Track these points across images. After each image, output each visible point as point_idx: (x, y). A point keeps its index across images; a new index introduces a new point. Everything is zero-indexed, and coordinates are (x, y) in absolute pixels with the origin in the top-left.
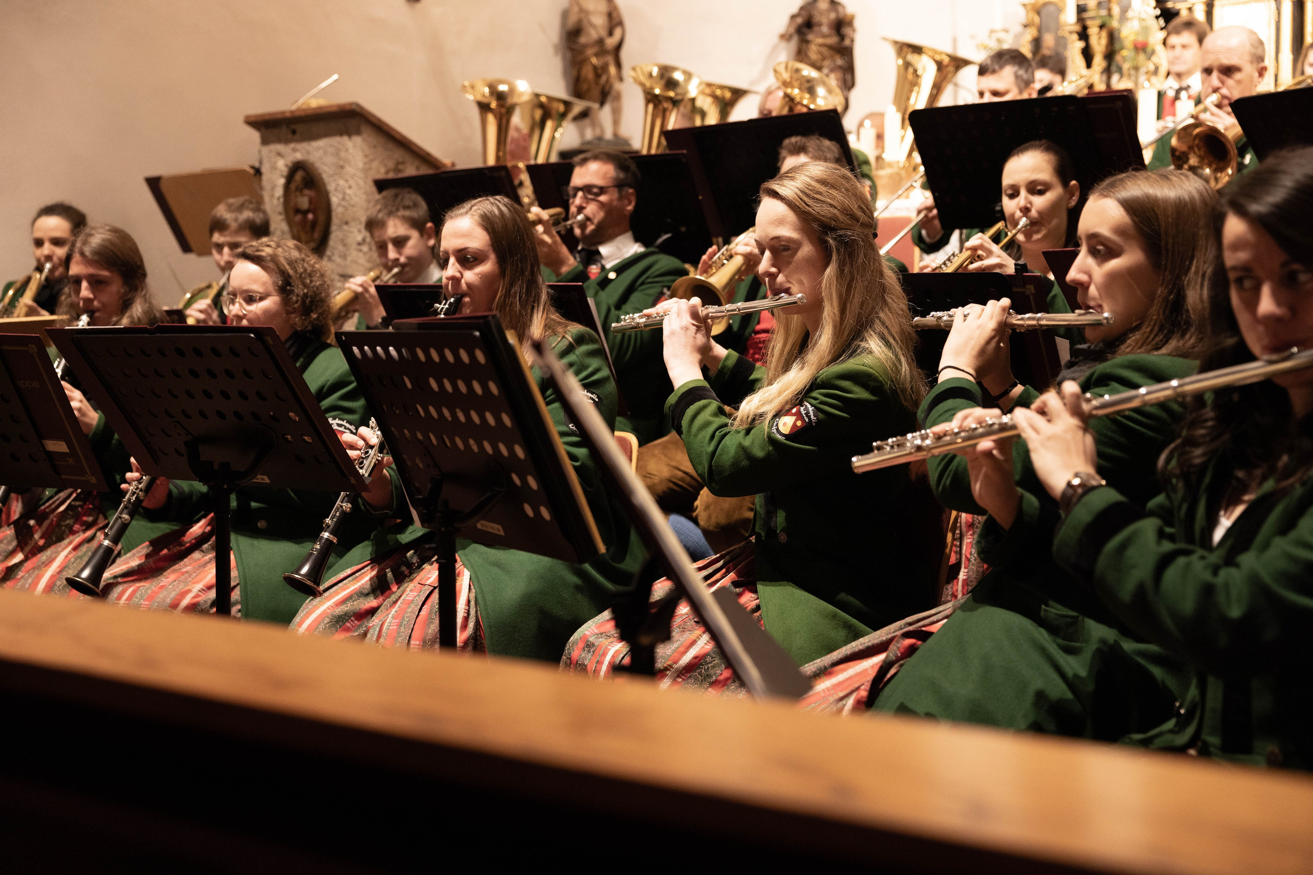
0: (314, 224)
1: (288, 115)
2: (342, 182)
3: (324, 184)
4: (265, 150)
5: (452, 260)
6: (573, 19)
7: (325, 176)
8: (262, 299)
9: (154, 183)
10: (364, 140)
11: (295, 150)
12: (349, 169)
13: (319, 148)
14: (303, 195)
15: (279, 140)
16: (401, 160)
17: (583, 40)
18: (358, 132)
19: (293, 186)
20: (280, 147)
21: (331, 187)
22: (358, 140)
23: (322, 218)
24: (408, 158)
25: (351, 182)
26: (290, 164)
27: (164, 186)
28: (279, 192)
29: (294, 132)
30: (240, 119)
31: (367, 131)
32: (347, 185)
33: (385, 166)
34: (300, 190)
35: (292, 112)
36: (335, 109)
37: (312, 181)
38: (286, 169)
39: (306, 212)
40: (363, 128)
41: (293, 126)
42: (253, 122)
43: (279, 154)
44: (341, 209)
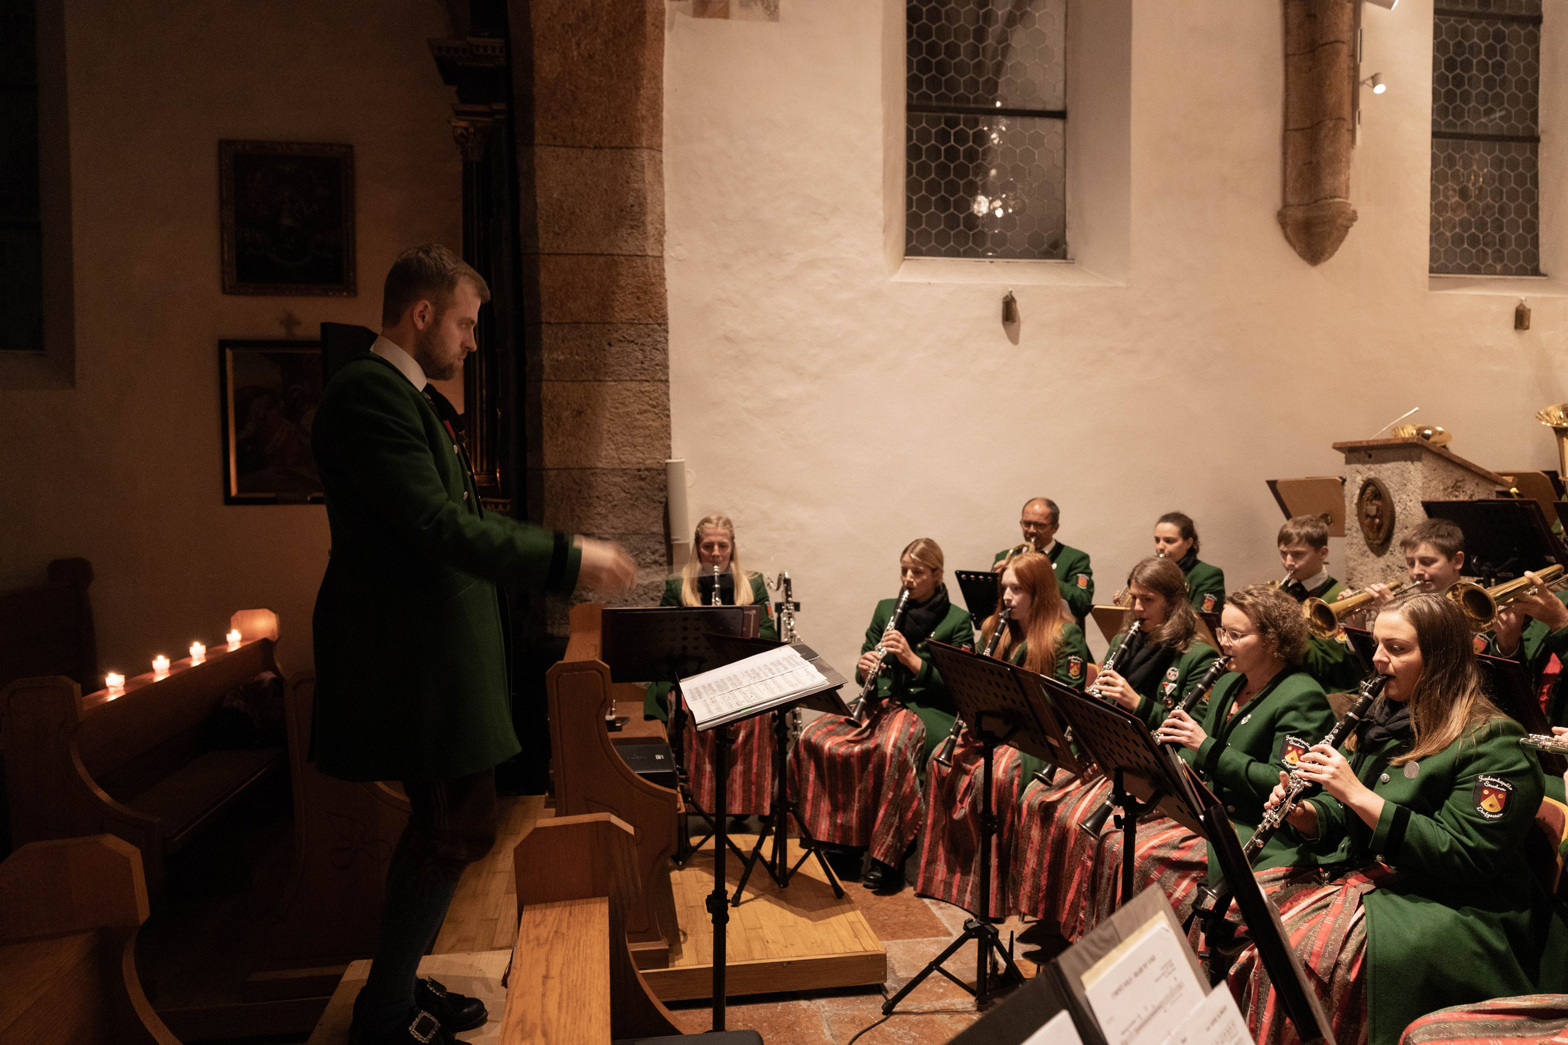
0: (1380, 527)
1: (1364, 444)
2: (1404, 496)
3: (1390, 497)
4: (1349, 467)
5: (1381, 646)
7: (1391, 490)
8: (1242, 636)
9: (1272, 484)
10: (1424, 465)
11: (1369, 469)
12: (1410, 486)
13: (1388, 469)
14: (1372, 505)
15: (1359, 462)
16: (1460, 479)
18: (1419, 459)
19: (1365, 497)
20: (1359, 467)
21: (1395, 500)
22: (1419, 465)
23: (1386, 523)
24: (1468, 477)
25: (1412, 497)
26: (1365, 479)
27: (1278, 486)
28: (1355, 501)
29: (1370, 456)
30: (1331, 445)
31: (1430, 459)
32: (1408, 499)
33: (1444, 484)
34: (1370, 500)
35: (1368, 442)
36: (1400, 441)
37: (1380, 494)
38: (1362, 483)
39: (1375, 517)
40: (1423, 456)
41: (1370, 452)
42: (1339, 447)
43: (1358, 471)
44: (1402, 517)
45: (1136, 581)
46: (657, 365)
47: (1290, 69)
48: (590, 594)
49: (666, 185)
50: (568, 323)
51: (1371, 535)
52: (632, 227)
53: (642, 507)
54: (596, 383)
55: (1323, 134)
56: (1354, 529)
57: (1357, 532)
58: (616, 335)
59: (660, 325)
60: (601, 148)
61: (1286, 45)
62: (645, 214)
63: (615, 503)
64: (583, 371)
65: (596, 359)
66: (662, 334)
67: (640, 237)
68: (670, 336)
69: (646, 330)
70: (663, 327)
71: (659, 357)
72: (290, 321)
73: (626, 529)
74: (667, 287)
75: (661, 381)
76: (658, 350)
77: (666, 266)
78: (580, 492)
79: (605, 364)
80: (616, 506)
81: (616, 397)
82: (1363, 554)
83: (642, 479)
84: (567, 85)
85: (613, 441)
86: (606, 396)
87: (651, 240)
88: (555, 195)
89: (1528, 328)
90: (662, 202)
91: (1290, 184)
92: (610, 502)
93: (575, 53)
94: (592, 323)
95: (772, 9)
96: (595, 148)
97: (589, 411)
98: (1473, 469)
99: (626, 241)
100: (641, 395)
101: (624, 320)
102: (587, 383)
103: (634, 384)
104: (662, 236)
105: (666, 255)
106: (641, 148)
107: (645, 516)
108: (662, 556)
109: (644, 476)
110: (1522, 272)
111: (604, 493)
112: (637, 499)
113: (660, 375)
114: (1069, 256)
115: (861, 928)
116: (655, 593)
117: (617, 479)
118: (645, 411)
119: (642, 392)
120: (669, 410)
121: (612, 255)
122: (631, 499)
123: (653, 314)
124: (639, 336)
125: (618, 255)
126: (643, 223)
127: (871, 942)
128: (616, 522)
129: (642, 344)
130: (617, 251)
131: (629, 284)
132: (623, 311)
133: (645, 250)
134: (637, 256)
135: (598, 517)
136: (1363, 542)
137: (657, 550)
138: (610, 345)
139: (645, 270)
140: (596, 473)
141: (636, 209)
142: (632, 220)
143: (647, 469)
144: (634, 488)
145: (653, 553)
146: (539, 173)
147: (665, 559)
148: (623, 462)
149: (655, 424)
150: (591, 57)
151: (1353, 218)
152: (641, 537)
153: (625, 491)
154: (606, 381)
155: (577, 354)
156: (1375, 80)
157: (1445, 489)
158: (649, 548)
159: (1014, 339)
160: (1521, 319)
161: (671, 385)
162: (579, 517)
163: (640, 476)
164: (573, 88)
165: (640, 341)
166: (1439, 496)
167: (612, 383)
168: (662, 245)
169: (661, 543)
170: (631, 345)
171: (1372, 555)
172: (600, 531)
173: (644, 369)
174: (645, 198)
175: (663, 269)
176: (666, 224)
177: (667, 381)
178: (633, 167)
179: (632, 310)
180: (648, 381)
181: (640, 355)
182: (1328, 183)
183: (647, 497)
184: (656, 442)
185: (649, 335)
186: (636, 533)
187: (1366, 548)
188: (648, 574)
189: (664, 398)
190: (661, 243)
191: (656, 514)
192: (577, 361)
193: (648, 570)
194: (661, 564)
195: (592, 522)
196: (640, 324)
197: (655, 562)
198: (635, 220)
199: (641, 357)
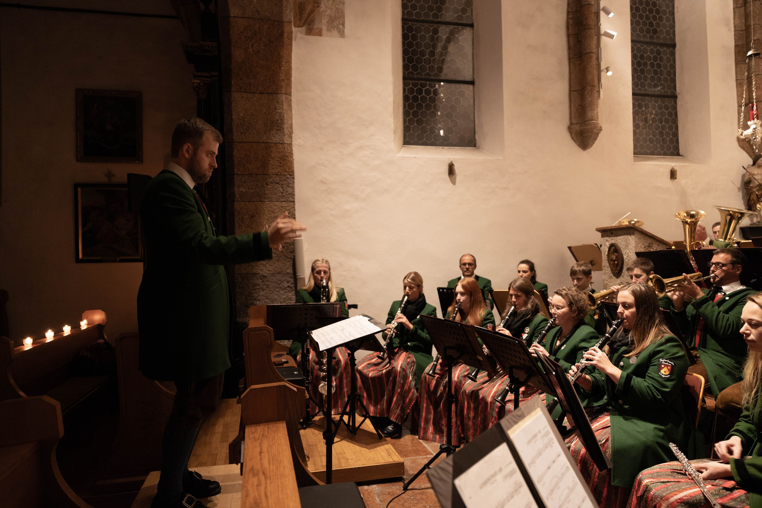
0: (617, 265)
1: (609, 228)
2: (627, 251)
3: (621, 251)
4: (603, 239)
5: (620, 306)
6: (747, 178)
7: (621, 248)
8: (562, 308)
9: (570, 248)
10: (636, 237)
11: (612, 239)
12: (630, 246)
13: (620, 239)
14: (614, 255)
15: (607, 236)
16: (651, 243)
17: (751, 185)
18: (633, 234)
19: (611, 252)
20: (607, 238)
21: (624, 252)
22: (633, 237)
23: (620, 263)
24: (654, 242)
27: (572, 249)
28: (606, 254)
29: (612, 234)
30: (595, 229)
31: (637, 234)
32: (629, 252)
33: (644, 245)
34: (613, 253)
35: (611, 227)
36: (625, 226)
37: (617, 250)
38: (609, 245)
39: (615, 260)
40: (635, 232)
41: (612, 232)
42: (599, 230)
43: (607, 241)
44: (627, 260)
45: (513, 288)
46: (289, 194)
47: (571, 64)
48: (258, 302)
49: (293, 111)
50: (247, 174)
51: (614, 269)
52: (277, 130)
53: (282, 261)
54: (260, 203)
55: (586, 92)
56: (606, 266)
57: (608, 267)
58: (270, 180)
59: (290, 175)
60: (263, 93)
61: (569, 54)
62: (283, 124)
64: (254, 197)
65: (260, 191)
66: (292, 180)
67: (281, 134)
68: (296, 181)
69: (284, 178)
70: (292, 176)
71: (290, 191)
72: (110, 175)
73: (275, 271)
74: (294, 158)
75: (291, 201)
76: (290, 187)
77: (293, 148)
79: (265, 194)
81: (270, 209)
82: (611, 278)
84: (247, 64)
86: (265, 208)
87: (286, 136)
88: (241, 115)
89: (676, 178)
90: (291, 119)
91: (573, 115)
93: (251, 50)
94: (259, 174)
95: (342, 32)
96: (260, 93)
97: (257, 216)
98: (656, 238)
99: (275, 137)
101: (273, 173)
102: (256, 203)
103: (278, 203)
104: (291, 135)
105: (293, 143)
106: (282, 93)
107: (283, 265)
108: (292, 284)
110: (672, 154)
112: (280, 257)
113: (291, 199)
114: (477, 146)
115: (392, 452)
119: (282, 207)
120: (295, 215)
121: (268, 143)
122: (277, 257)
123: (287, 170)
124: (281, 181)
125: (271, 143)
126: (283, 128)
127: (396, 457)
128: (270, 268)
129: (282, 184)
130: (270, 141)
131: (276, 156)
132: (273, 169)
133: (283, 141)
134: (280, 143)
135: (261, 265)
136: (610, 272)
137: (289, 281)
138: (267, 184)
139: (284, 150)
141: (279, 121)
142: (277, 127)
145: (288, 282)
146: (234, 105)
147: (293, 285)
150: (258, 52)
151: (600, 129)
152: (282, 275)
154: (265, 201)
155: (251, 189)
156: (607, 69)
157: (645, 247)
158: (286, 280)
159: (454, 182)
160: (673, 175)
161: (296, 203)
162: (252, 266)
164: (250, 66)
165: (281, 183)
166: (642, 250)
167: (268, 203)
168: (291, 139)
169: (291, 278)
170: (277, 185)
171: (614, 278)
172: (262, 272)
173: (283, 196)
174: (284, 117)
175: (292, 150)
176: (293, 129)
177: (294, 201)
178: (278, 102)
179: (277, 168)
180: (285, 201)
181: (281, 189)
182: (589, 114)
183: (285, 256)
185: (285, 180)
186: (279, 273)
187: (612, 275)
188: (285, 292)
189: (293, 209)
190: (291, 137)
191: (289, 264)
192: (251, 192)
193: (285, 290)
194: (291, 288)
195: (258, 268)
196: (281, 175)
197: (289, 287)
198: (279, 127)
199: (281, 190)
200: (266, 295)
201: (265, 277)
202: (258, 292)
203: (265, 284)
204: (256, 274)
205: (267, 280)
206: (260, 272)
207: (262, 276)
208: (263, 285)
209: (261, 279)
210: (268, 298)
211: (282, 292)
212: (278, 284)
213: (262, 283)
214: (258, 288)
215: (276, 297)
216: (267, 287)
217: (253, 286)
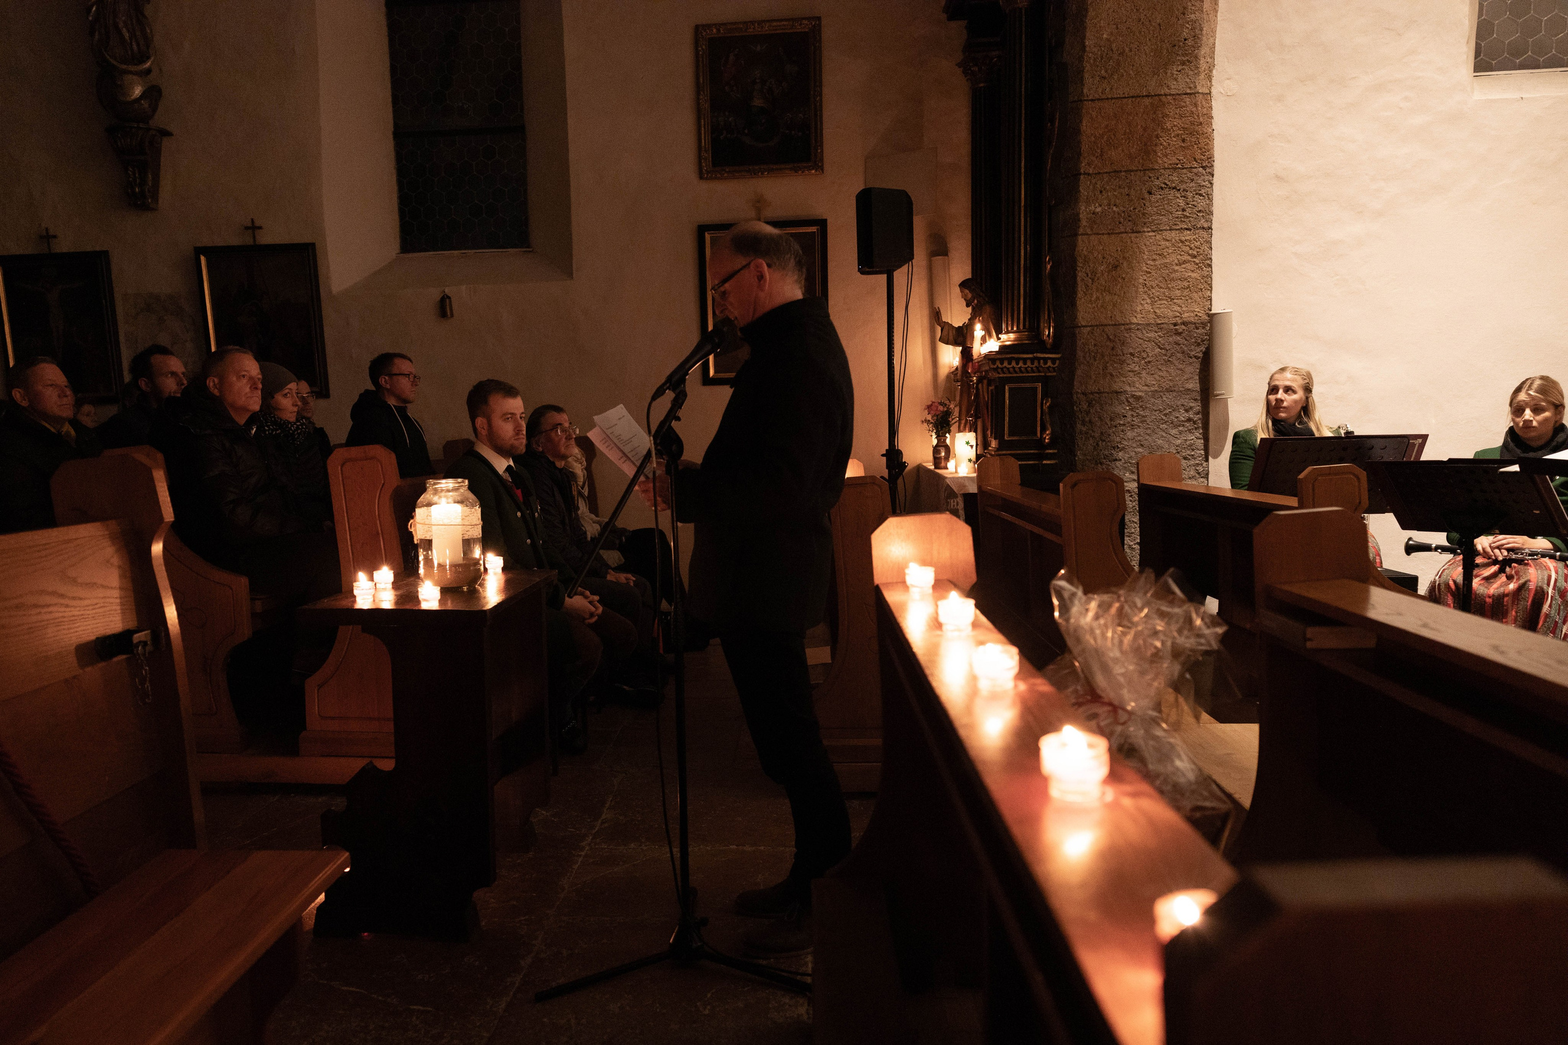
46: (1200, 211)
48: (1120, 454)
49: (1219, 14)
50: (1106, 173)
52: (1183, 64)
53: (1176, 363)
54: (1134, 235)
58: (1157, 183)
59: (1203, 167)
62: (1197, 47)
63: (1148, 359)
64: (1120, 223)
65: (1135, 209)
66: (1207, 178)
67: (1191, 73)
68: (1215, 180)
69: (1189, 175)
70: (1208, 170)
71: (1201, 203)
73: (1160, 386)
74: (1214, 127)
75: (1203, 228)
76: (1201, 195)
77: (1214, 103)
78: (1113, 349)
79: (1144, 214)
80: (1149, 362)
81: (1154, 248)
83: (1180, 334)
85: (1149, 295)
86: (1144, 247)
87: (1202, 76)
88: (1105, 36)
90: (1214, 37)
92: (1143, 358)
94: (1132, 171)
97: (1125, 264)
99: (1176, 79)
100: (1181, 244)
101: (1166, 165)
102: (1124, 235)
103: (1173, 233)
104: (1211, 71)
105: (1214, 91)
107: (1179, 372)
108: (1198, 413)
109: (1181, 330)
111: (1138, 350)
112: (1172, 355)
113: (1203, 222)
116: (1188, 452)
117: (1152, 335)
118: (1185, 262)
119: (1182, 242)
120: (1211, 259)
121: (1159, 95)
122: (1165, 355)
123: (1198, 156)
124: (1182, 182)
125: (1166, 95)
126: (1196, 57)
128: (1150, 380)
129: (1185, 190)
130: (1165, 90)
131: (1175, 126)
132: (1166, 156)
133: (1194, 87)
134: (1186, 94)
135: (1131, 374)
137: (1191, 408)
138: (1150, 193)
139: (1194, 109)
140: (1130, 329)
141: (1190, 42)
142: (1183, 55)
143: (1184, 323)
144: (1169, 344)
145: (1187, 411)
146: (1091, 13)
147: (1200, 416)
148: (1158, 317)
149: (1194, 275)
152: (1175, 394)
153: (1159, 347)
154: (1144, 232)
155: (1115, 205)
158: (1183, 405)
161: (1214, 232)
162: (1112, 375)
163: (1176, 330)
165: (1183, 187)
167: (1150, 234)
168: (1211, 81)
169: (1195, 400)
170: (1172, 192)
172: (1133, 389)
173: (1186, 217)
174: (1201, 30)
175: (1211, 107)
176: (1216, 57)
177: (1210, 228)
179: (1175, 154)
180: (1190, 230)
181: (1182, 202)
183: (1183, 352)
184: (1195, 295)
185: (1192, 180)
186: (1169, 390)
188: (1181, 433)
189: (1205, 247)
190: (1209, 78)
191: (1193, 369)
192: (1114, 211)
193: (1181, 428)
194: (1195, 422)
195: (1124, 379)
196: (1183, 169)
197: (1189, 420)
198: (1187, 55)
199: (1182, 204)
200: (1139, 438)
201: (1138, 398)
202: (1123, 431)
203: (1138, 415)
204: (1117, 392)
205: (1141, 407)
206: (1128, 388)
207: (1133, 396)
208: (1132, 415)
209: (1130, 404)
210: (1142, 445)
211: (1174, 432)
212: (1165, 415)
213: (1130, 413)
214: (1121, 422)
215: (1160, 442)
216: (1142, 422)
217: (1111, 420)
